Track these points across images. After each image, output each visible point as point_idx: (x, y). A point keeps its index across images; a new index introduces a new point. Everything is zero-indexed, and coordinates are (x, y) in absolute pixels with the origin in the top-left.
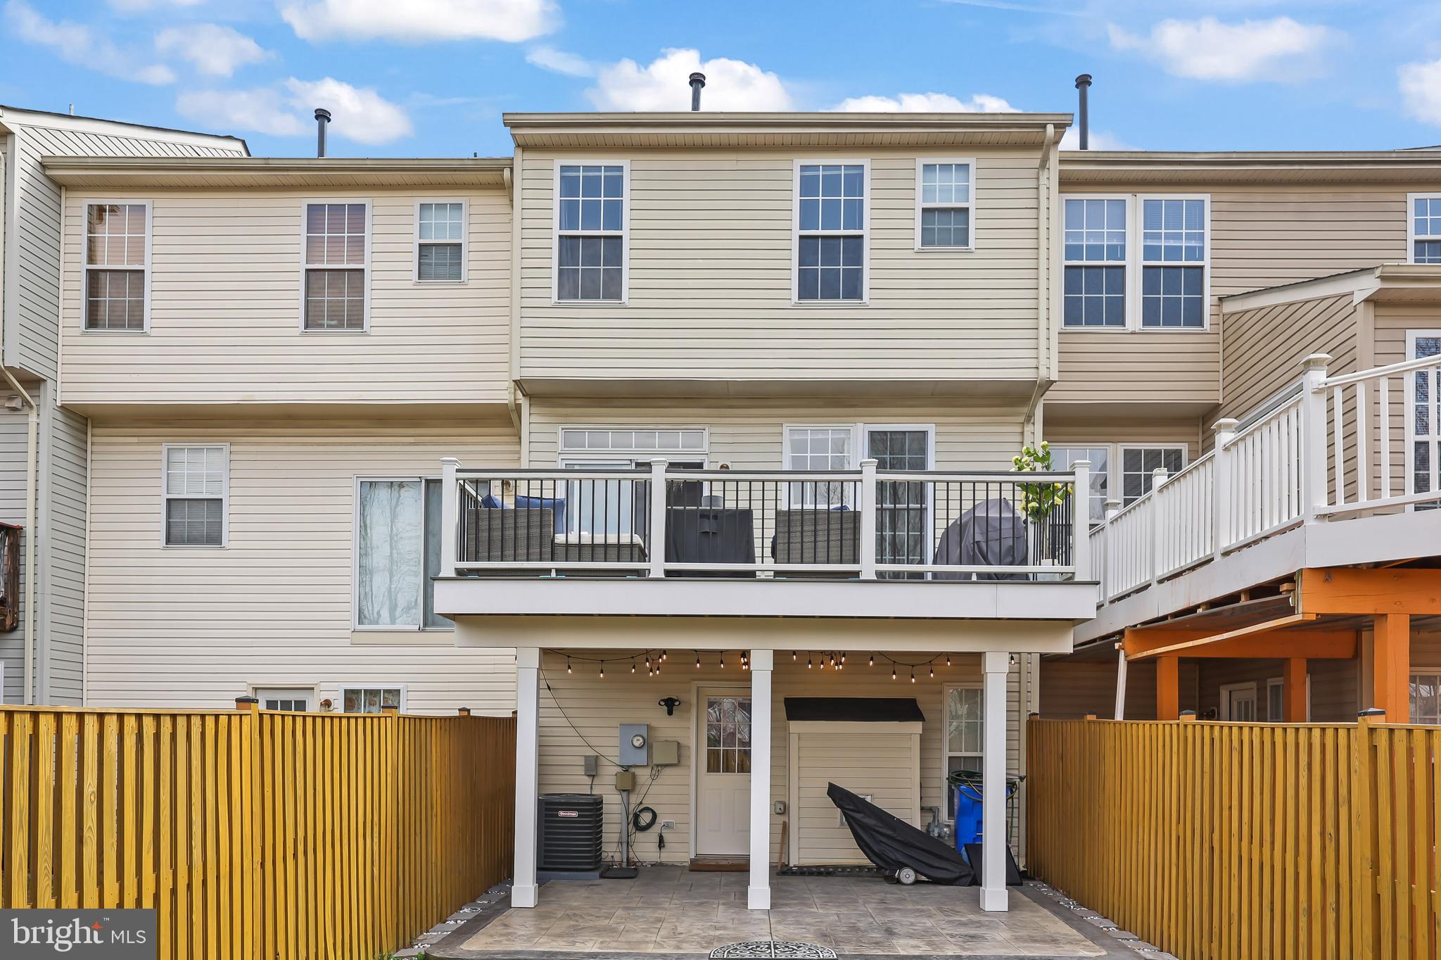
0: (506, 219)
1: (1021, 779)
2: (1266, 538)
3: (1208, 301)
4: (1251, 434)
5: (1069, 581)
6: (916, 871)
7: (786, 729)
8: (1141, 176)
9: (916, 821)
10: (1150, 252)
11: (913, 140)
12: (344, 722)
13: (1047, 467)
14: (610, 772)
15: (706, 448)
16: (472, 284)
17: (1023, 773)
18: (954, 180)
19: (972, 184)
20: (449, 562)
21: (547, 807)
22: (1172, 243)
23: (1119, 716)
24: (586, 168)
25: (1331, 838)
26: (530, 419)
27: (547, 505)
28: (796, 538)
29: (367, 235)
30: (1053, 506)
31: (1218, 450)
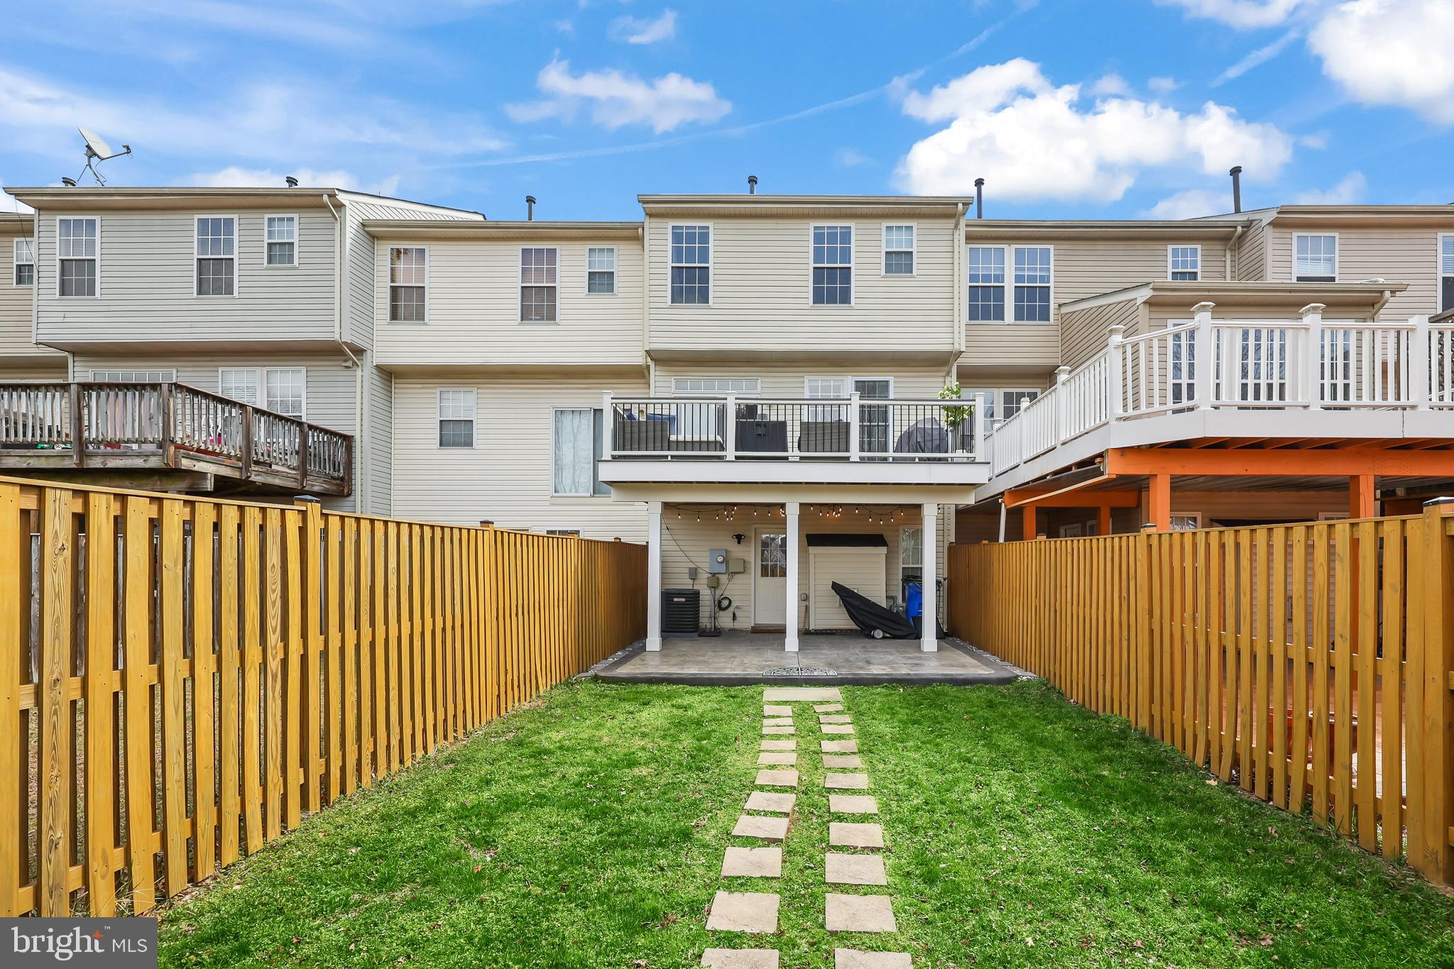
0: (640, 257)
1: (945, 579)
2: (1087, 433)
3: (1052, 306)
4: (1078, 374)
5: (973, 462)
6: (884, 631)
7: (807, 552)
8: (1013, 234)
9: (884, 604)
10: (1019, 278)
11: (880, 212)
12: (546, 539)
13: (959, 397)
14: (704, 577)
15: (759, 390)
16: (620, 295)
17: (946, 576)
18: (904, 236)
19: (915, 238)
20: (607, 452)
21: (667, 596)
22: (1031, 273)
23: (1001, 540)
24: (687, 228)
25: (1125, 599)
26: (655, 374)
27: (665, 419)
28: (812, 438)
29: (558, 266)
30: (963, 419)
31: (1059, 385)
